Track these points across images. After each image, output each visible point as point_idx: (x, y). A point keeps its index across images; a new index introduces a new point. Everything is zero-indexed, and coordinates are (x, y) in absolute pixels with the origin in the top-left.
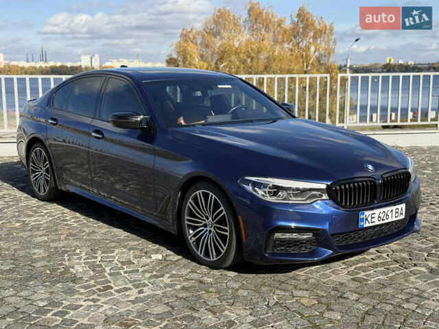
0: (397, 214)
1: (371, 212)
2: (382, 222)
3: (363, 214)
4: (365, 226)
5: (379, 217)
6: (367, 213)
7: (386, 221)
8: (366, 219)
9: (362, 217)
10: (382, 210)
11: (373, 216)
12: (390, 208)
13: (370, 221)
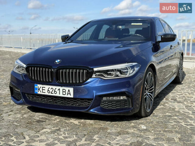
0: (64, 93)
1: (42, 86)
2: (50, 94)
3: (37, 85)
4: (38, 93)
5: (48, 91)
6: (39, 86)
7: (54, 95)
8: (39, 89)
9: (36, 87)
10: (51, 87)
11: (43, 88)
12: (58, 88)
13: (41, 91)
